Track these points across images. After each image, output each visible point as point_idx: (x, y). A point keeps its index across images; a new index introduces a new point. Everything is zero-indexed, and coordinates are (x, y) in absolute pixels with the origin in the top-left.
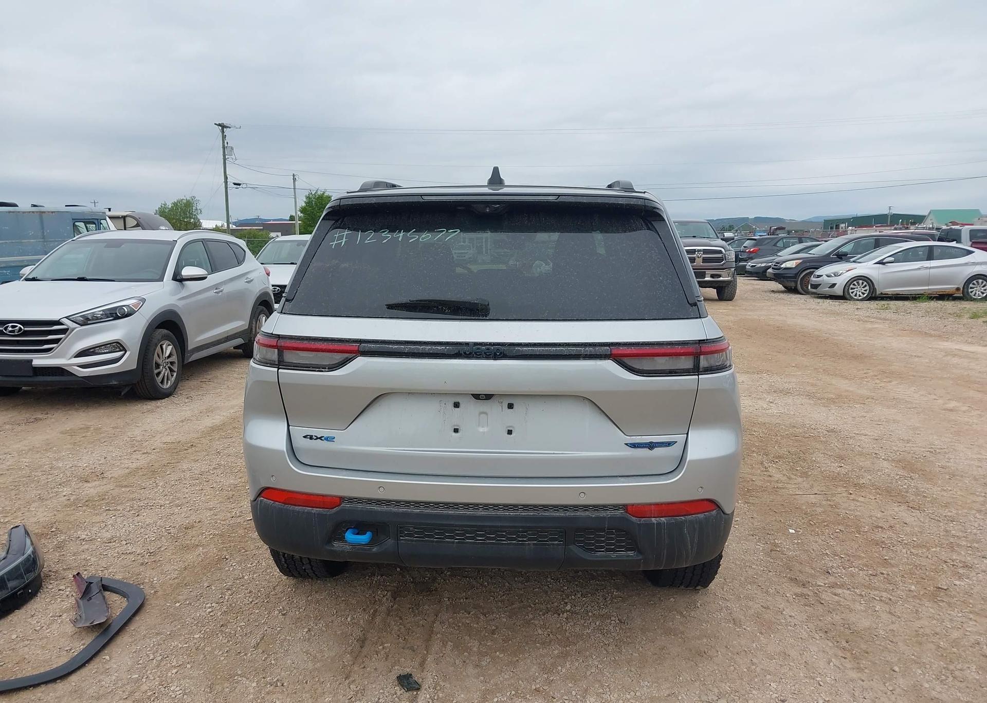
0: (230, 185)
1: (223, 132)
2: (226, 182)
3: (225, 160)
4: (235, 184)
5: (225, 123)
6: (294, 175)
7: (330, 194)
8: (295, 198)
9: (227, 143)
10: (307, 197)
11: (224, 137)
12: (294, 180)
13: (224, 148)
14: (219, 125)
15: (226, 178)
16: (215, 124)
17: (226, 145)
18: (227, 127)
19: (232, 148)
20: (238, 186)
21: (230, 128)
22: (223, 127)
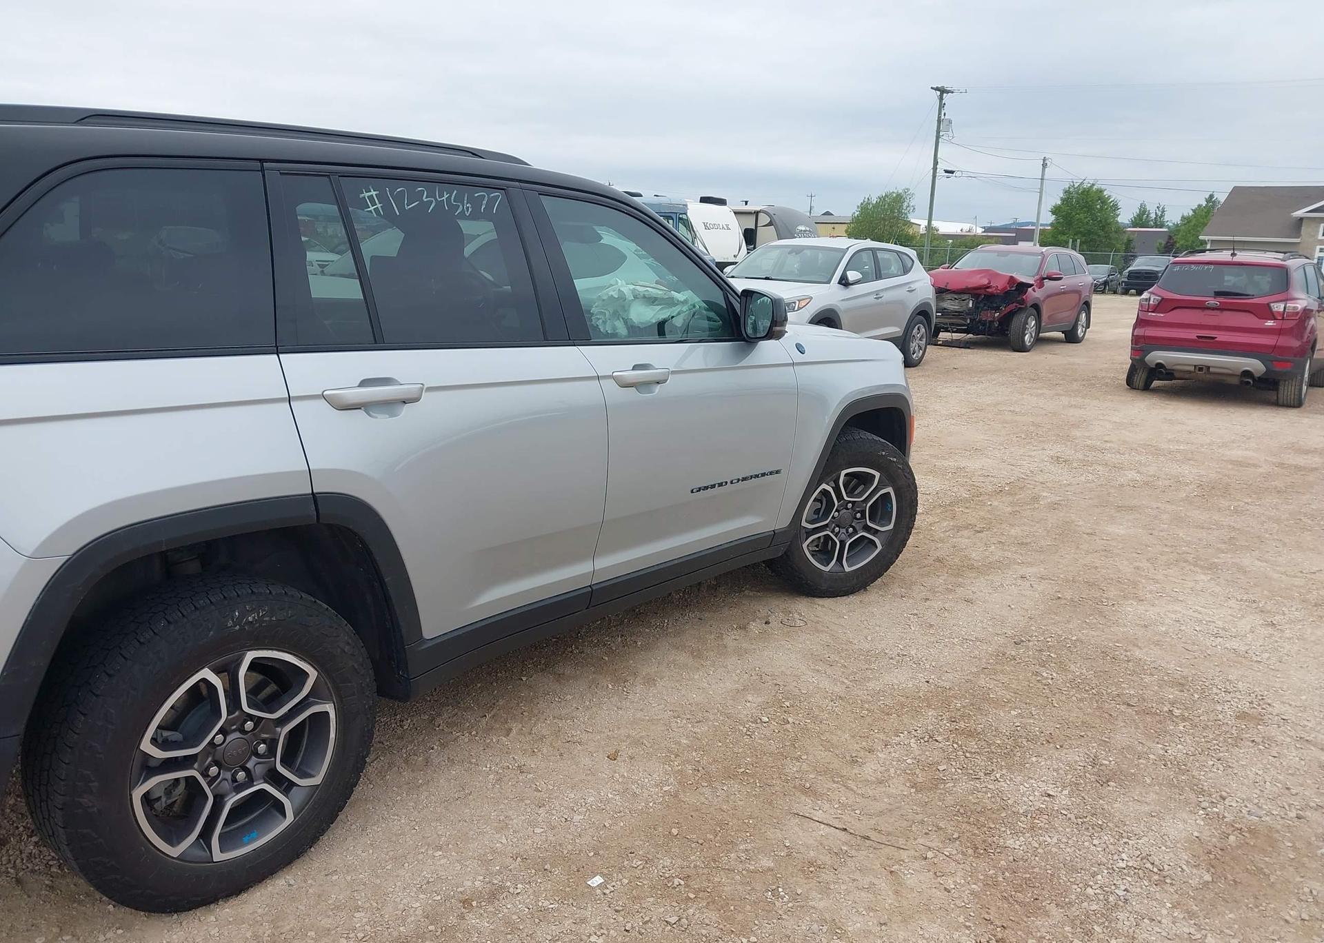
0: (940, 172)
1: (941, 98)
2: (935, 169)
3: (938, 137)
4: (946, 171)
5: (947, 86)
6: (1044, 160)
7: (1103, 187)
8: (1041, 193)
9: (945, 114)
10: (1066, 192)
11: (942, 106)
12: (1044, 165)
13: (939, 121)
14: (937, 89)
15: (936, 163)
16: (932, 88)
17: (943, 117)
18: (948, 92)
19: (950, 122)
20: (951, 175)
21: (953, 92)
22: (942, 91)
